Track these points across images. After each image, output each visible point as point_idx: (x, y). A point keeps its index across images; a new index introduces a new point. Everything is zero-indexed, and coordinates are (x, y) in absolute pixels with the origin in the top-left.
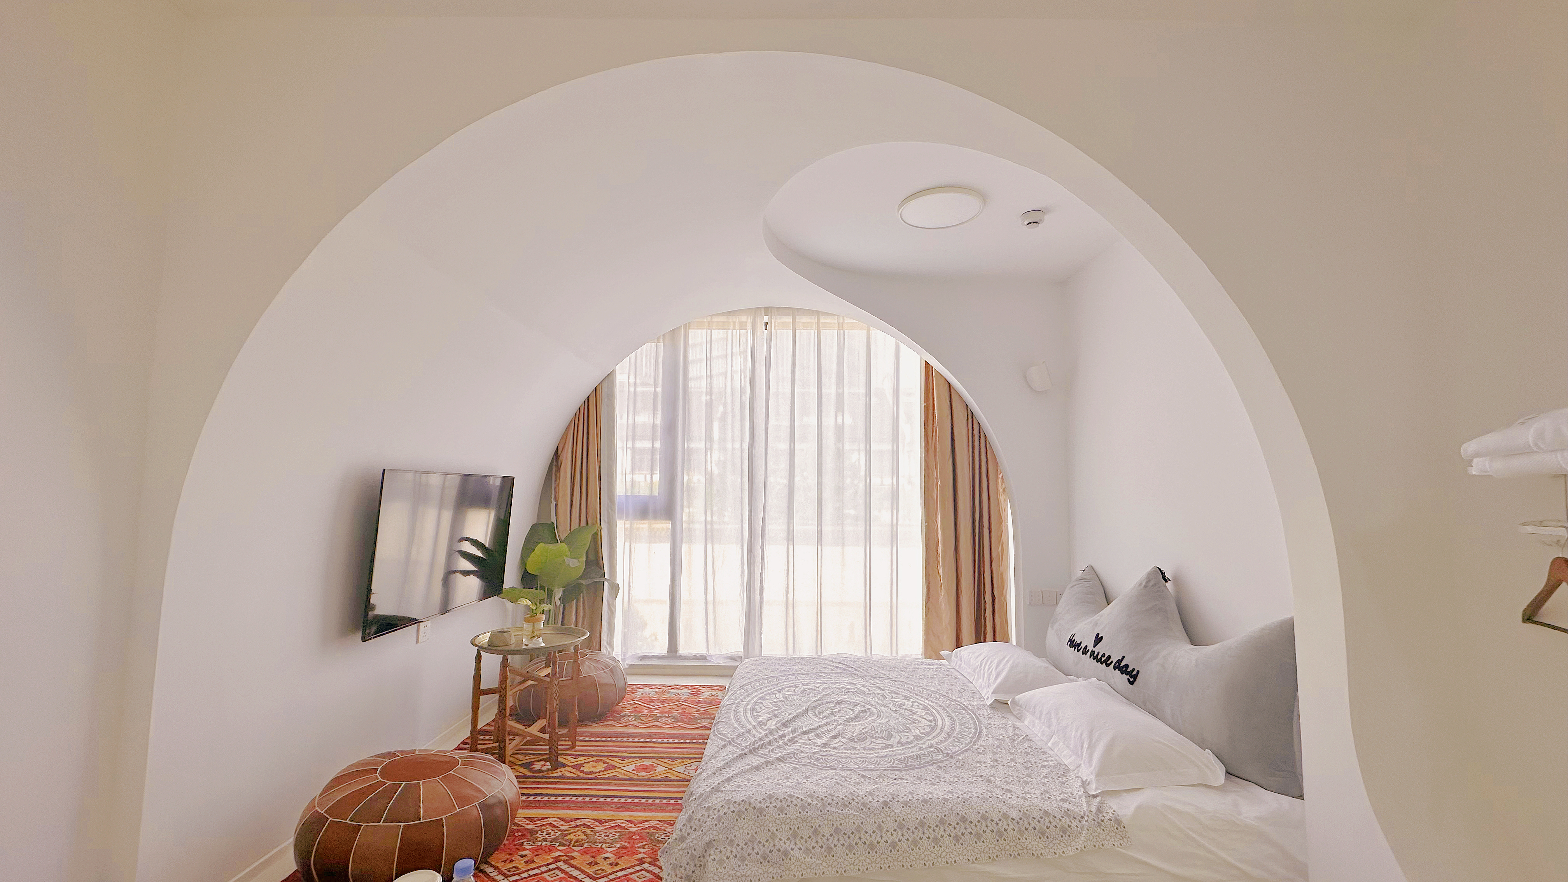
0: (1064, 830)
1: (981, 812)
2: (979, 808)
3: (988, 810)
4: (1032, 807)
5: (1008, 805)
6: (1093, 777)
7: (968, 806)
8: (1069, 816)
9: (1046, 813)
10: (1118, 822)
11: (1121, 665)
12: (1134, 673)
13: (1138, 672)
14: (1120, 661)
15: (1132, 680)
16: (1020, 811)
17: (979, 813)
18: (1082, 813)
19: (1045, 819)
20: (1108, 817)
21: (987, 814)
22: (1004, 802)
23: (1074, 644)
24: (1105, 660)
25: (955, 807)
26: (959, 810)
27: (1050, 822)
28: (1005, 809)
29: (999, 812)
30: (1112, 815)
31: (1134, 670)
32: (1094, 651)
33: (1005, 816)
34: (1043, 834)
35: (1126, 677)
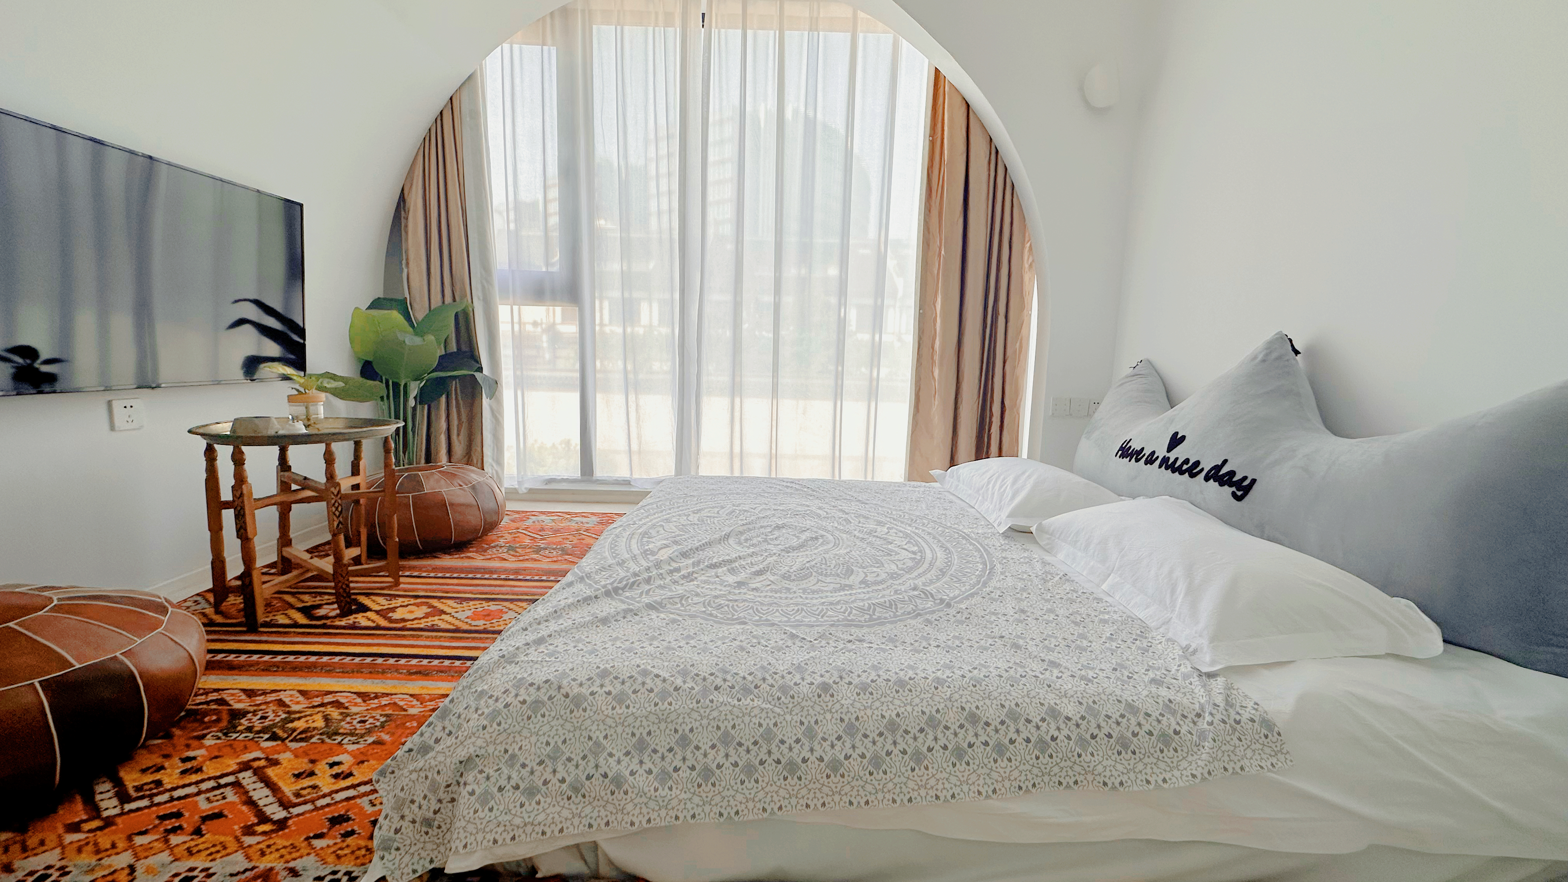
0: (1165, 739)
1: (1007, 704)
2: (1002, 697)
3: (1020, 701)
4: (1102, 696)
5: (1057, 692)
6: (1204, 642)
7: (982, 693)
8: (1174, 713)
9: (1132, 708)
10: (1268, 724)
11: (1221, 473)
12: (1246, 483)
13: (1254, 481)
14: (1218, 468)
15: (1239, 493)
16: (1081, 703)
17: (1003, 706)
18: (1197, 706)
19: (1128, 720)
20: (1246, 716)
21: (1018, 710)
22: (1049, 686)
23: (1126, 452)
24: (1191, 469)
25: (956, 696)
26: (964, 700)
27: (1139, 724)
28: (1051, 699)
29: (1042, 704)
30: (1254, 712)
31: (1245, 478)
32: (1169, 458)
33: (1053, 713)
34: (1126, 746)
35: (1228, 490)
